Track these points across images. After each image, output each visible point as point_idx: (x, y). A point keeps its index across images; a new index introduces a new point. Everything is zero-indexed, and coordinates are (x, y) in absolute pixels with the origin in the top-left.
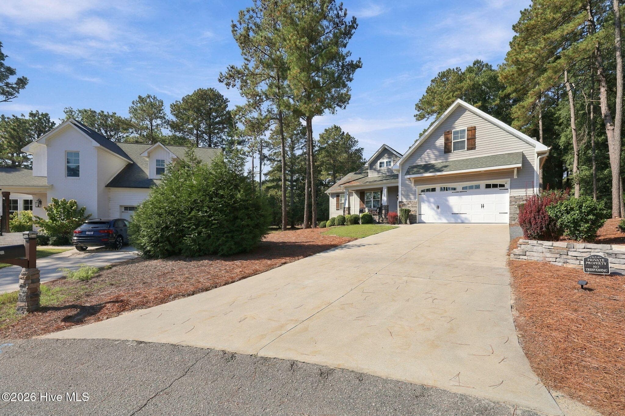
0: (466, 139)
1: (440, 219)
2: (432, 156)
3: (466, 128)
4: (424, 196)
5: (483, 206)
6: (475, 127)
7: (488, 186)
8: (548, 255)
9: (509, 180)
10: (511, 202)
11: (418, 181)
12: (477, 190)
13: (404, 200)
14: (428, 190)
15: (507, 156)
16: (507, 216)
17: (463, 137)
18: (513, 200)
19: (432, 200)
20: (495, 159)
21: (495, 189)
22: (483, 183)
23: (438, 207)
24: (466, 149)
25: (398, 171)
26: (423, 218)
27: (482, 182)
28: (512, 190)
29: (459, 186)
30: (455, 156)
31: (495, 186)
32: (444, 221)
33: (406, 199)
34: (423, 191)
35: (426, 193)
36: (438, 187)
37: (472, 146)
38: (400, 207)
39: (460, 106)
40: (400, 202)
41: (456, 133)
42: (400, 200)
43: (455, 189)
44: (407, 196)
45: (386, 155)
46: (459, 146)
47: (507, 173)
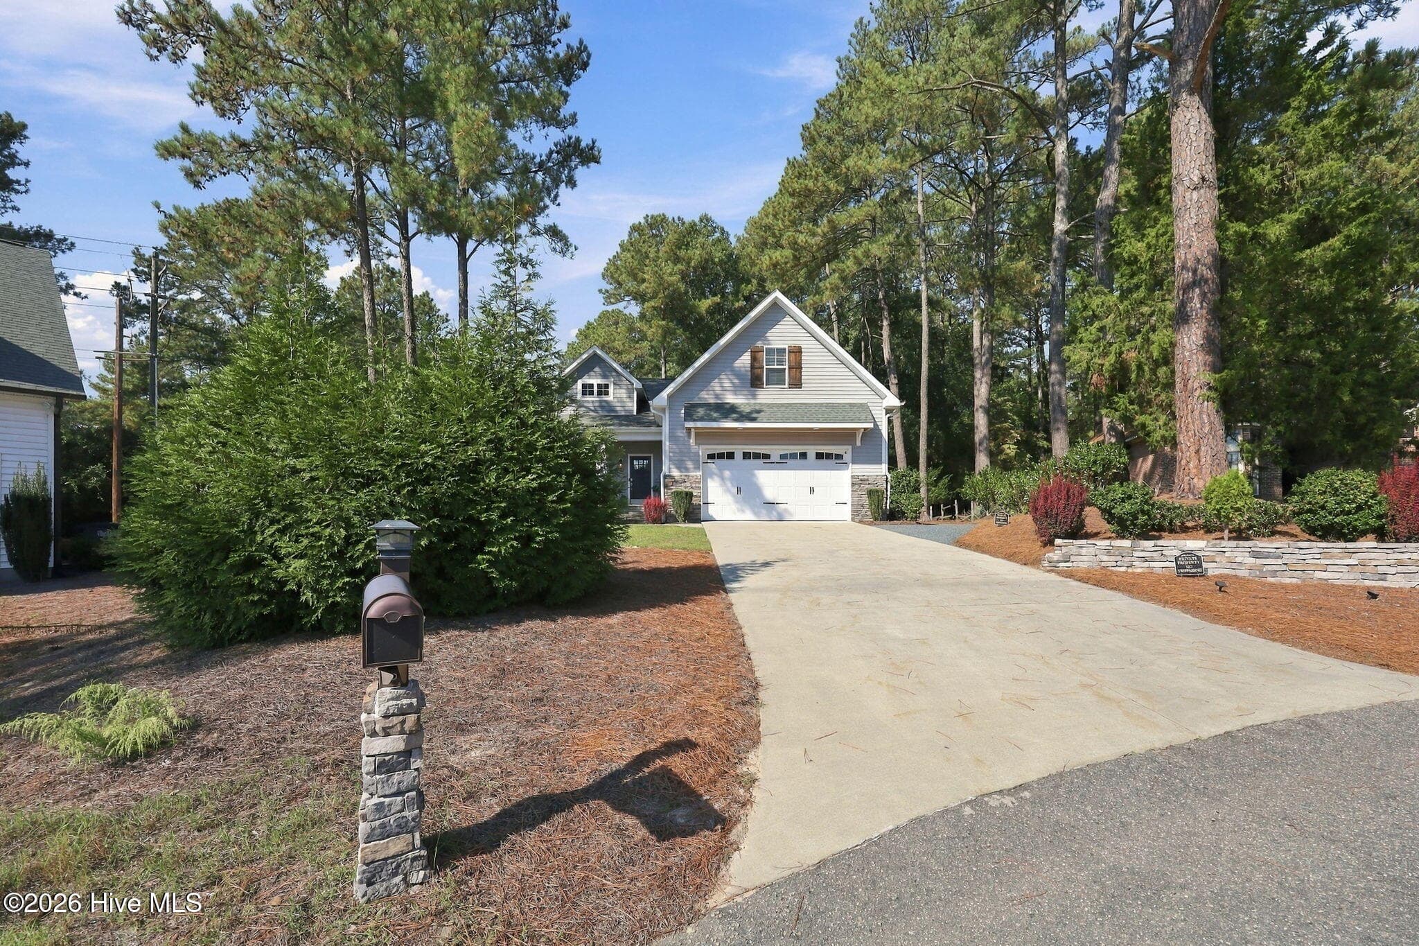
0: (787, 367)
1: (743, 511)
2: (727, 384)
3: (786, 347)
4: (713, 466)
5: (812, 490)
6: (800, 348)
7: (819, 456)
8: (1105, 558)
9: (850, 448)
10: (853, 485)
11: (703, 436)
12: (802, 461)
13: (676, 473)
14: (721, 456)
15: (847, 406)
16: (848, 508)
17: (781, 362)
18: (857, 483)
19: (727, 473)
20: (832, 410)
21: (829, 461)
22: (812, 451)
23: (739, 490)
24: (787, 386)
25: (663, 410)
26: (712, 511)
27: (812, 447)
28: (855, 466)
29: (775, 451)
30: (768, 395)
31: (829, 456)
32: (749, 515)
33: (679, 468)
34: (711, 456)
35: (716, 460)
36: (739, 450)
37: (797, 383)
38: (666, 486)
39: (775, 305)
40: (665, 477)
41: (770, 351)
42: (665, 469)
43: (767, 456)
44: (681, 466)
45: (597, 369)
46: (776, 378)
47: (846, 436)
